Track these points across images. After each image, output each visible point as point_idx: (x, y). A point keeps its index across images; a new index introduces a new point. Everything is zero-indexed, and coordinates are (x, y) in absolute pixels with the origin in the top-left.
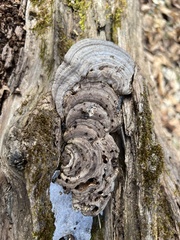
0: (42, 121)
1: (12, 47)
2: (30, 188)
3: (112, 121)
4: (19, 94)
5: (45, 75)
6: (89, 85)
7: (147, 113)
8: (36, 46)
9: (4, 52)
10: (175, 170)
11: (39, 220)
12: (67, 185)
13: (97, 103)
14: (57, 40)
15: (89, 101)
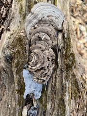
0: (20, 40)
1: (6, 8)
2: (14, 70)
3: (53, 42)
4: (9, 30)
5: (22, 21)
6: (42, 24)
7: (69, 38)
8: (18, 7)
9: (2, 10)
10: (81, 69)
11: (18, 85)
12: (31, 70)
13: (46, 33)
14: (27, 4)
15: (42, 32)
